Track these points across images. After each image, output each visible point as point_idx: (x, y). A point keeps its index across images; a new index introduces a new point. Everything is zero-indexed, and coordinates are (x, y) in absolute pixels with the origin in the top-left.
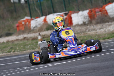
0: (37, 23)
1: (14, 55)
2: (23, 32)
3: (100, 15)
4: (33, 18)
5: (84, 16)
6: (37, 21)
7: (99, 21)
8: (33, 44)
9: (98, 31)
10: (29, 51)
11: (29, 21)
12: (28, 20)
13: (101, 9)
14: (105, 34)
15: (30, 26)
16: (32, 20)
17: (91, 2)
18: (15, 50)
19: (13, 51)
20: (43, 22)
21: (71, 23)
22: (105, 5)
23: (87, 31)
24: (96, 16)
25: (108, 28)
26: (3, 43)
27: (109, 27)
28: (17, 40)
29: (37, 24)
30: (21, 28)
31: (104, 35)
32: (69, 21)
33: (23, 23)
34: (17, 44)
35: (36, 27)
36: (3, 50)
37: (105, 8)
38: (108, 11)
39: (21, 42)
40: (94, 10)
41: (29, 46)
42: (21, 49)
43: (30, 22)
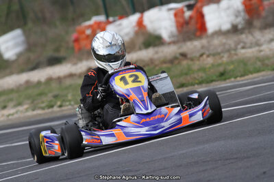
4: (111, 19)
5: (235, 10)
6: (120, 27)
7: (270, 19)
9: (264, 47)
11: (103, 25)
12: (99, 24)
16: (109, 23)
18: (64, 101)
19: (59, 103)
20: (136, 29)
21: (202, 27)
23: (239, 47)
24: (264, 9)
26: (39, 83)
28: (71, 75)
30: (83, 43)
32: (197, 23)
33: (88, 32)
34: (70, 86)
36: (35, 102)
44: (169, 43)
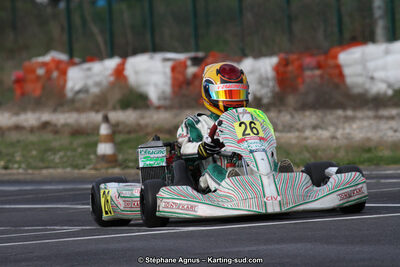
0: (88, 77)
1: (6, 178)
2: (38, 104)
3: (318, 80)
4: (77, 60)
5: (261, 76)
6: (89, 73)
7: (311, 98)
8: (75, 150)
9: (307, 133)
10: (60, 171)
11: (62, 66)
12: (58, 63)
13: (322, 58)
14: (337, 149)
15: (64, 87)
16: (72, 63)
17: (291, 32)
18: (9, 161)
20: (112, 79)
22: (339, 49)
24: (303, 82)
25: (344, 129)
27: (346, 125)
28: (18, 128)
29: (90, 82)
30: (29, 87)
31: (333, 152)
33: (41, 72)
34: (19, 142)
35: (85, 90)
37: (335, 57)
38: (347, 71)
39: (33, 138)
40: (298, 59)
41: (61, 154)
42: (31, 160)
43: (64, 73)
44: (158, 108)
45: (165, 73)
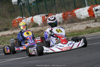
3: (71, 17)
5: (60, 17)
6: (26, 20)
7: (69, 21)
11: (21, 19)
13: (71, 12)
16: (23, 19)
17: (65, 7)
19: (3, 43)
20: (31, 21)
22: (74, 10)
24: (68, 18)
28: (9, 35)
29: (26, 22)
30: (15, 25)
33: (17, 21)
37: (74, 12)
38: (76, 14)
40: (67, 13)
42: (9, 42)
44: (40, 26)
45: (41, 19)
